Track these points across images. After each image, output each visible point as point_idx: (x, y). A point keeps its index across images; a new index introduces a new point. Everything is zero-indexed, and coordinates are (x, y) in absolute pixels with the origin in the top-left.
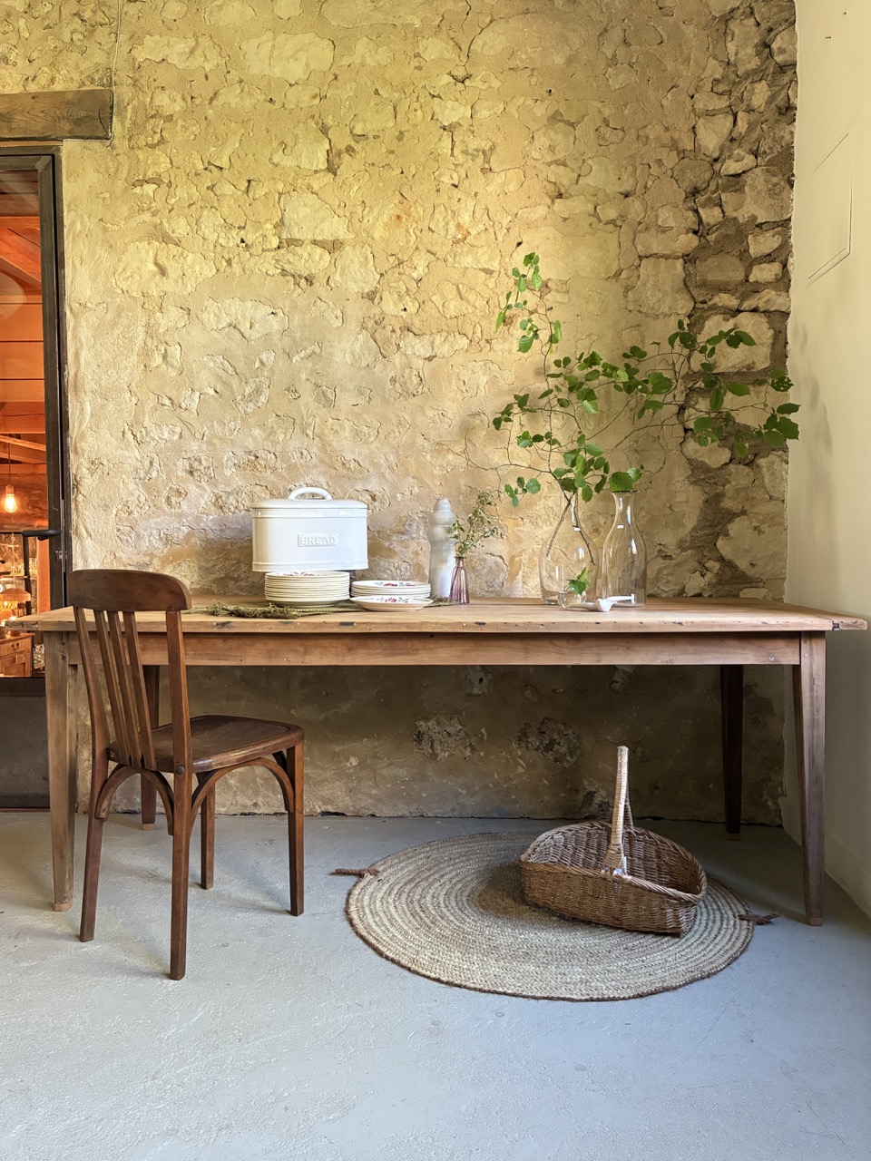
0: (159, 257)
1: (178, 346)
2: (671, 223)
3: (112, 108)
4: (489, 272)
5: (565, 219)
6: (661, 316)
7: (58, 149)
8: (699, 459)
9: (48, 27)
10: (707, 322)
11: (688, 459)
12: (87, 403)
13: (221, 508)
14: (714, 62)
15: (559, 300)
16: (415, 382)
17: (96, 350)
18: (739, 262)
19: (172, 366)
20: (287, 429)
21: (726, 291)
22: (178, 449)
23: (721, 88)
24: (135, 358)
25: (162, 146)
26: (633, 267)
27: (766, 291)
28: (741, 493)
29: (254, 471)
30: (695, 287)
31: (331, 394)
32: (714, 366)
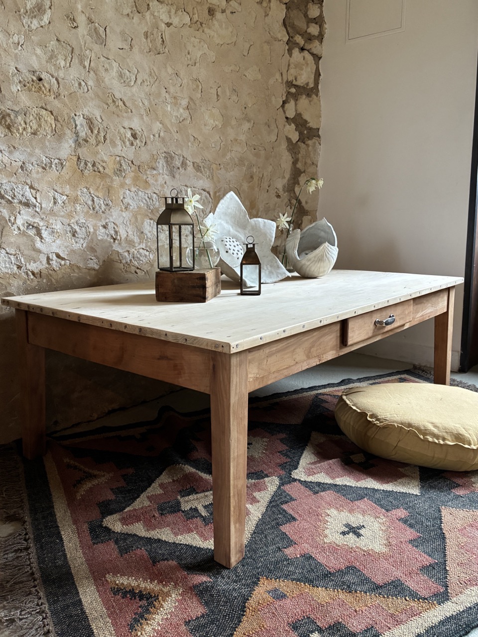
6: (277, 40)
8: (290, 137)
10: (293, 51)
11: (286, 136)
15: (237, 8)
16: (160, 41)
18: (304, 18)
20: (66, 56)
21: (300, 35)
26: (268, 1)
28: (304, 160)
29: (39, 92)
30: (289, 26)
31: (103, 33)
32: (296, 80)
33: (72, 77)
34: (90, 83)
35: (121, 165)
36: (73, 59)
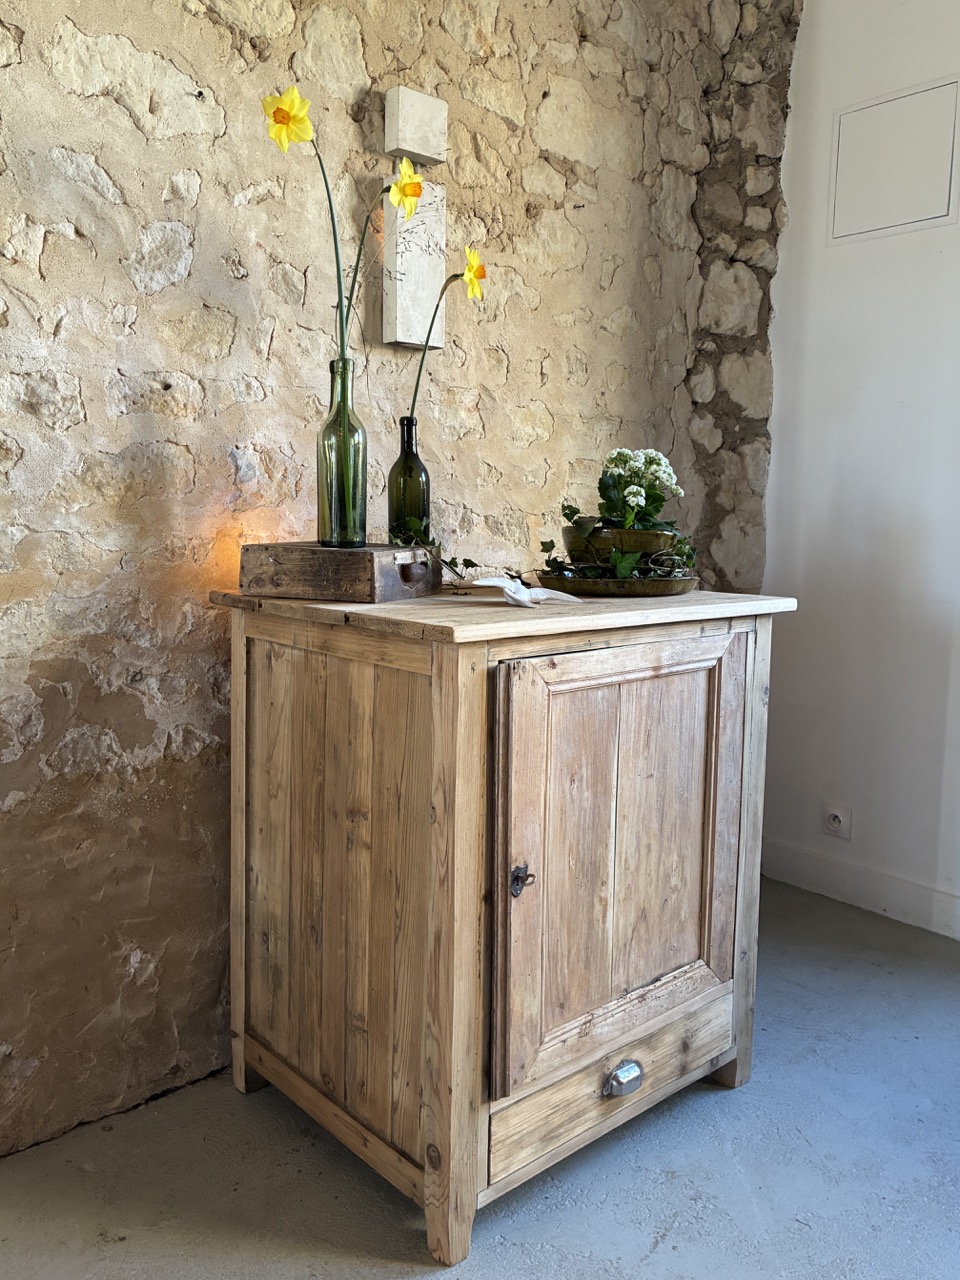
2: (690, 125)
4: (512, 127)
5: (593, 77)
6: (675, 248)
8: (700, 441)
10: (712, 267)
11: (693, 441)
15: (588, 196)
18: (737, 198)
20: (221, 335)
21: (727, 232)
26: (656, 173)
27: (761, 241)
28: (732, 486)
29: (163, 412)
30: (703, 218)
31: (301, 280)
32: (717, 324)
33: (232, 374)
34: (271, 381)
36: (236, 339)
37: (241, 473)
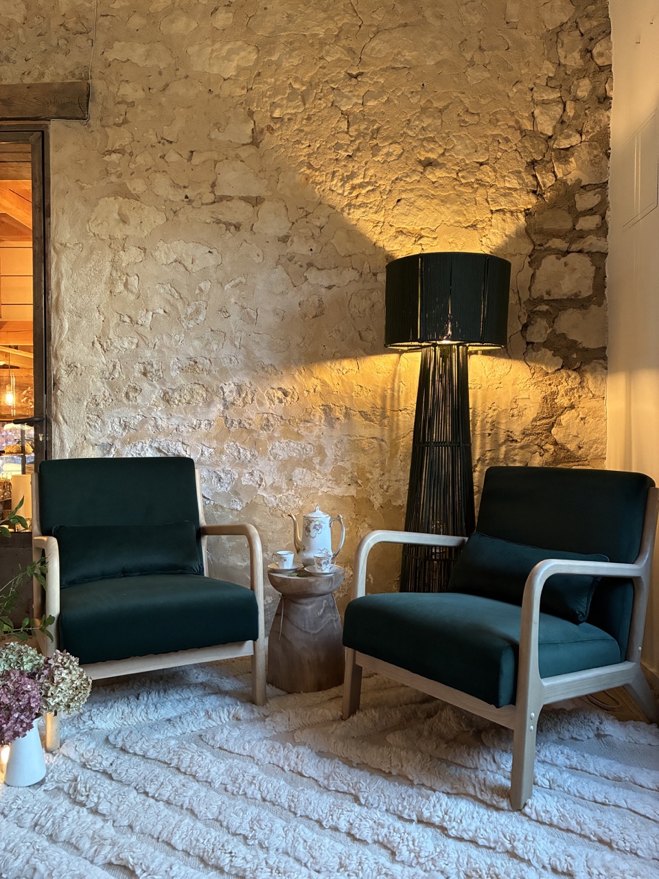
0: (123, 209)
1: (136, 277)
2: (516, 185)
3: (88, 95)
4: (376, 222)
5: (434, 183)
7: (47, 127)
8: (538, 365)
9: (39, 35)
10: (543, 261)
11: (529, 366)
12: (66, 320)
13: (168, 401)
14: (548, 62)
15: (430, 244)
16: (318, 305)
17: (73, 280)
18: (566, 214)
19: (132, 292)
20: (219, 341)
21: (558, 237)
22: (135, 356)
23: (553, 83)
24: (102, 286)
25: (125, 125)
26: (487, 218)
27: (589, 236)
29: (194, 372)
30: (535, 234)
31: (254, 314)
32: (548, 293)
33: (223, 356)
35: (269, 421)
36: (225, 342)
37: (226, 394)
